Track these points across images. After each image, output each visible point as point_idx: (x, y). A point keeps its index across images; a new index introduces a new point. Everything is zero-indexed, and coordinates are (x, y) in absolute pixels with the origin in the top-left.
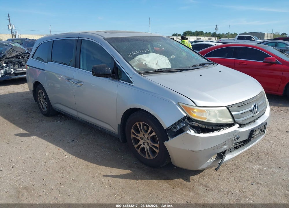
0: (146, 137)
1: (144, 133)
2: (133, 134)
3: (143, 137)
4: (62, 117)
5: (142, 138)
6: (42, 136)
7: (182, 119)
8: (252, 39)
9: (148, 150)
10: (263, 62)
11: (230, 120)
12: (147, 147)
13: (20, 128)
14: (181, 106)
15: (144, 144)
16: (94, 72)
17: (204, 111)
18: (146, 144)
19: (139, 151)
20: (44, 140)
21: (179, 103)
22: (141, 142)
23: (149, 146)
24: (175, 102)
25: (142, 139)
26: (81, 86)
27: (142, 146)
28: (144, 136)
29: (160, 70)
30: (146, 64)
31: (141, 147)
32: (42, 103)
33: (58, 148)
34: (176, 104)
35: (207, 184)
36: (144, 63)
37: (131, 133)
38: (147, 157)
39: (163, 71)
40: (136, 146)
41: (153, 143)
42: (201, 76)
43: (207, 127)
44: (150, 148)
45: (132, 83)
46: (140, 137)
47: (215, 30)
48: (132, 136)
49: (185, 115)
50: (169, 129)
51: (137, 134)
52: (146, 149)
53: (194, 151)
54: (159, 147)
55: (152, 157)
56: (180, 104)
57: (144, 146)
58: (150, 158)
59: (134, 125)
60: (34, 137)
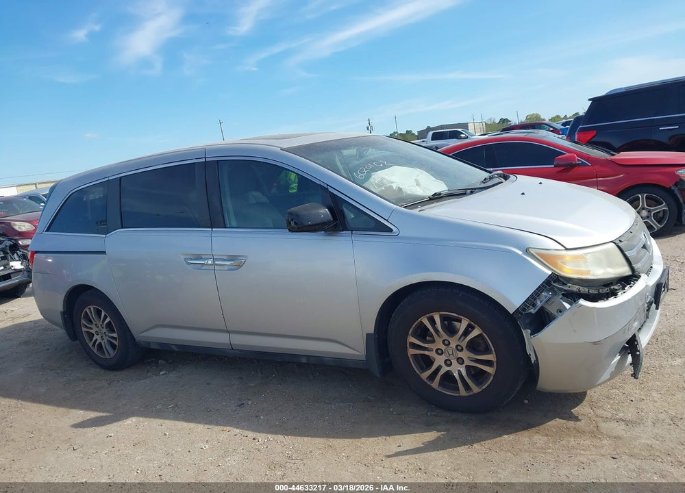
0: (453, 345)
1: (445, 337)
2: (414, 346)
3: (443, 347)
4: (157, 363)
5: (440, 352)
6: (149, 411)
7: (544, 282)
8: (463, 136)
9: (464, 373)
10: (553, 166)
11: (625, 270)
12: (457, 369)
13: (73, 410)
14: (536, 255)
15: (448, 363)
16: (293, 224)
17: (582, 257)
18: (454, 362)
19: (435, 384)
20: (166, 419)
21: (530, 250)
22: (439, 360)
23: (464, 365)
24: (521, 251)
25: (441, 354)
26: (240, 266)
27: (445, 369)
28: (445, 345)
29: (438, 195)
30: (400, 189)
31: (442, 372)
32: (96, 340)
33: (220, 428)
34: (523, 253)
35: (617, 415)
36: (395, 186)
37: (408, 345)
38: (463, 392)
39: (443, 197)
40: (425, 375)
41: (476, 355)
42: (523, 194)
43: (591, 291)
44: (468, 368)
45: (391, 230)
46: (434, 351)
47: (368, 129)
48: (411, 352)
49: (550, 273)
50: (522, 309)
51: (426, 345)
52: (456, 375)
53: (595, 343)
54: (495, 360)
55: (476, 389)
56: (532, 251)
57: (448, 369)
58: (471, 393)
59: (413, 326)
60: (134, 419)
